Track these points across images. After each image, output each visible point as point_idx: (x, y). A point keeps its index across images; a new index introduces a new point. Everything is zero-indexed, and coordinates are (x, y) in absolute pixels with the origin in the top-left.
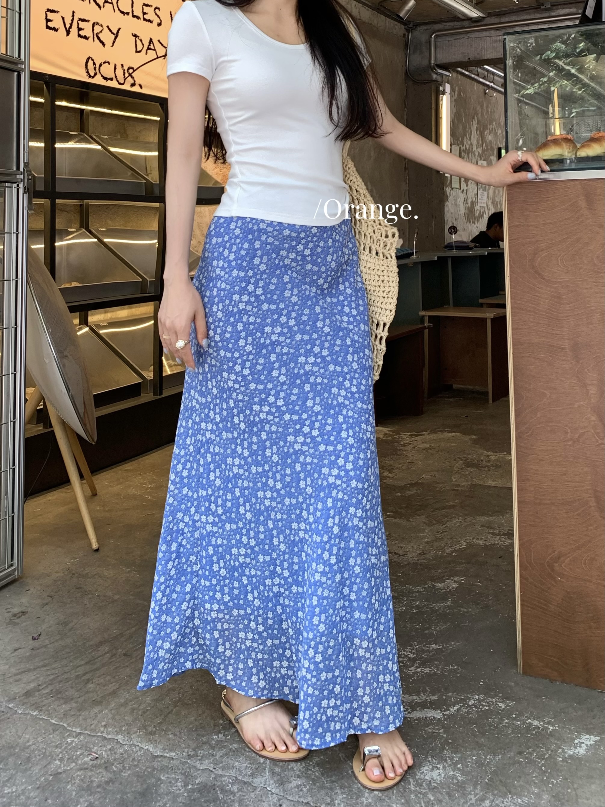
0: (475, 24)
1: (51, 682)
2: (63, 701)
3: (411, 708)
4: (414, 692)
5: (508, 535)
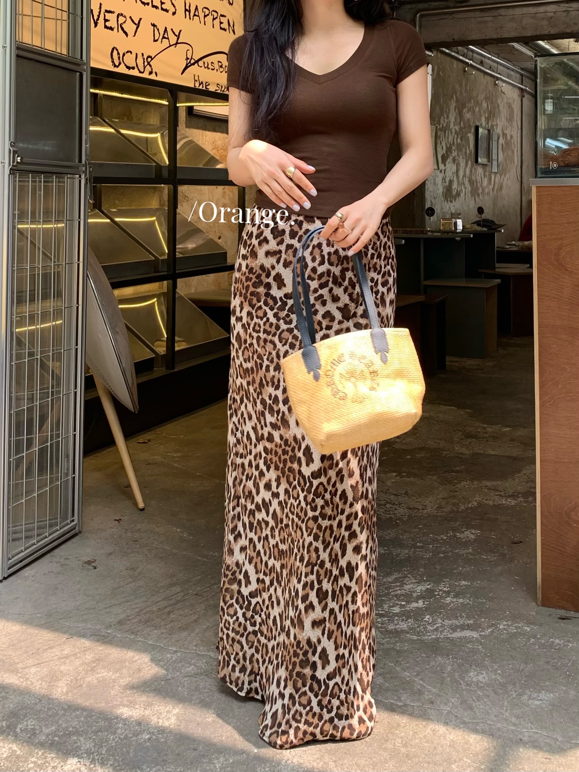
0: (460, 5)
1: (138, 614)
2: (152, 628)
3: (452, 629)
4: (453, 617)
5: (513, 496)
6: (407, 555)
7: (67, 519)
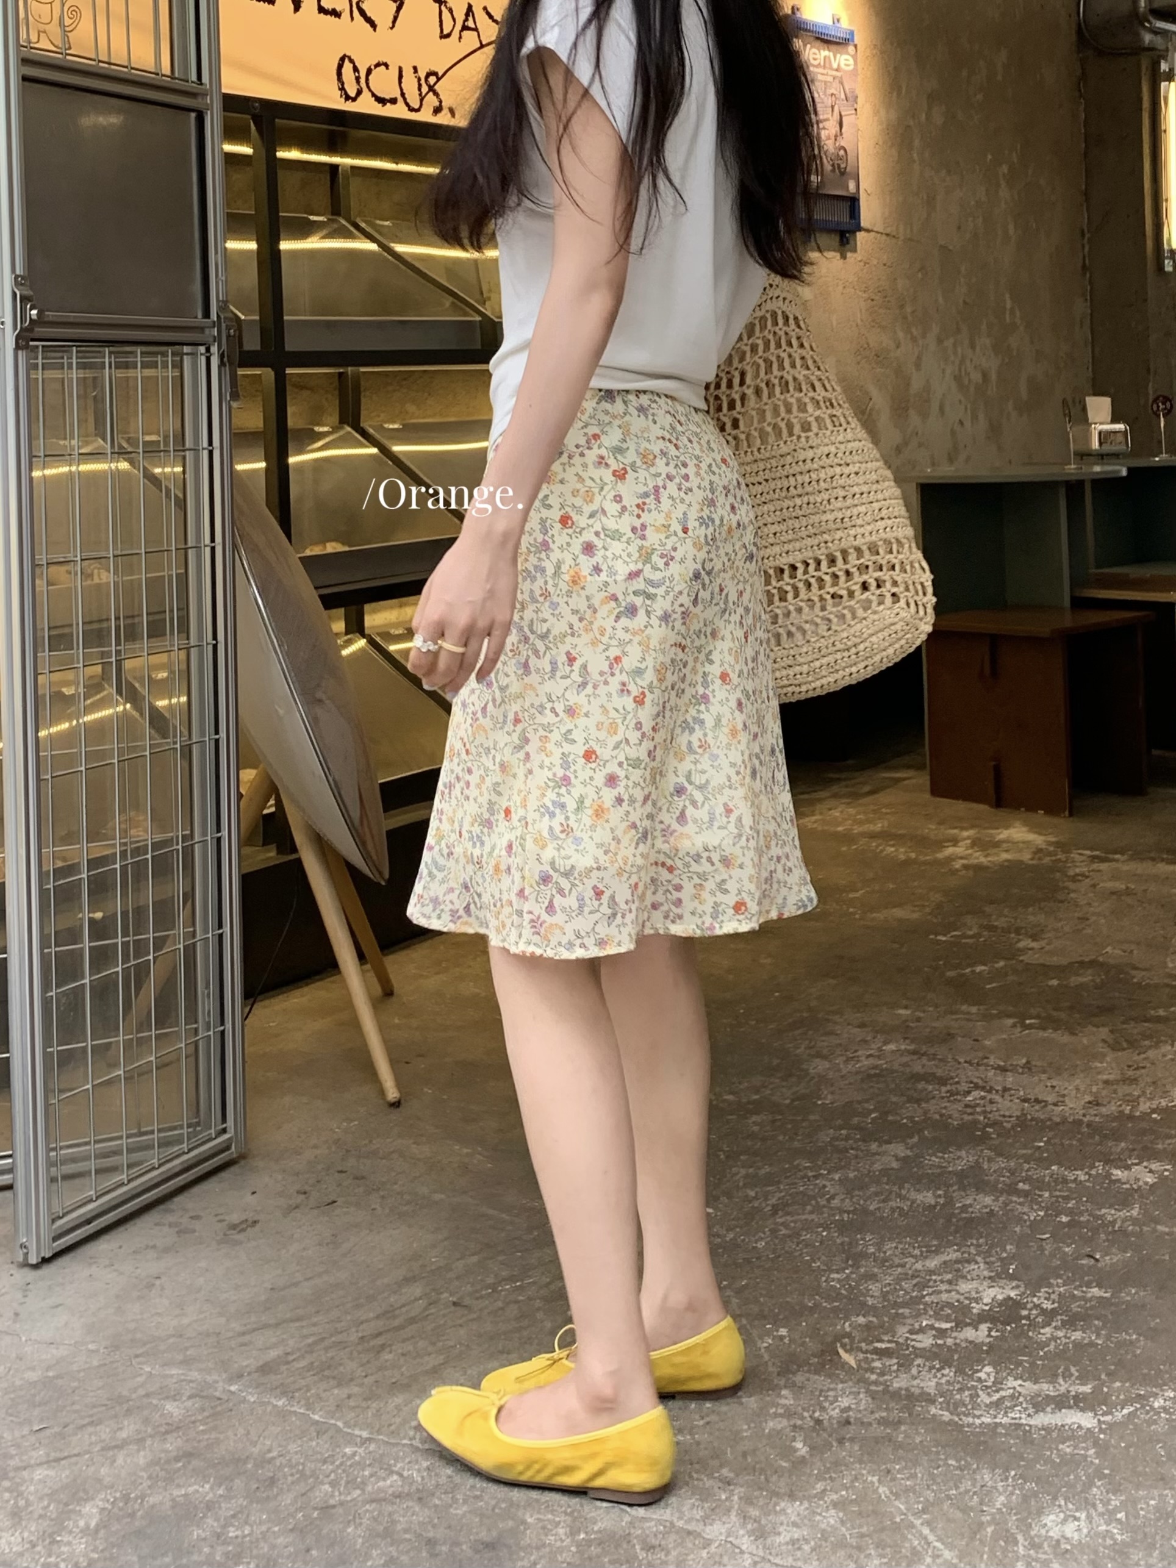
1: (310, 1349)
2: (333, 1382)
3: (1034, 1406)
4: (1043, 1378)
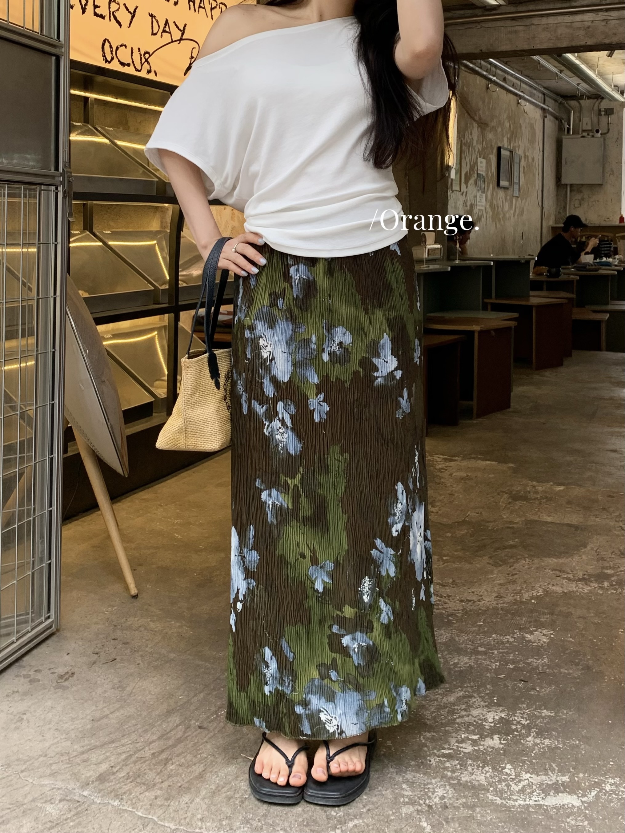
0: (489, 13)
1: (125, 763)
3: (543, 791)
4: (541, 771)
5: (585, 580)
6: (468, 665)
7: (41, 616)
